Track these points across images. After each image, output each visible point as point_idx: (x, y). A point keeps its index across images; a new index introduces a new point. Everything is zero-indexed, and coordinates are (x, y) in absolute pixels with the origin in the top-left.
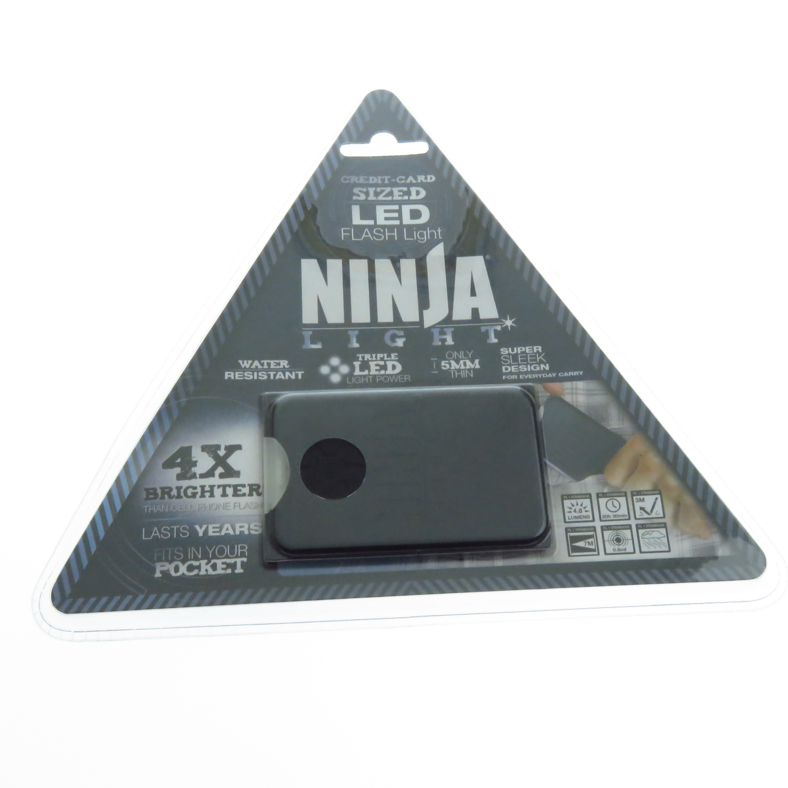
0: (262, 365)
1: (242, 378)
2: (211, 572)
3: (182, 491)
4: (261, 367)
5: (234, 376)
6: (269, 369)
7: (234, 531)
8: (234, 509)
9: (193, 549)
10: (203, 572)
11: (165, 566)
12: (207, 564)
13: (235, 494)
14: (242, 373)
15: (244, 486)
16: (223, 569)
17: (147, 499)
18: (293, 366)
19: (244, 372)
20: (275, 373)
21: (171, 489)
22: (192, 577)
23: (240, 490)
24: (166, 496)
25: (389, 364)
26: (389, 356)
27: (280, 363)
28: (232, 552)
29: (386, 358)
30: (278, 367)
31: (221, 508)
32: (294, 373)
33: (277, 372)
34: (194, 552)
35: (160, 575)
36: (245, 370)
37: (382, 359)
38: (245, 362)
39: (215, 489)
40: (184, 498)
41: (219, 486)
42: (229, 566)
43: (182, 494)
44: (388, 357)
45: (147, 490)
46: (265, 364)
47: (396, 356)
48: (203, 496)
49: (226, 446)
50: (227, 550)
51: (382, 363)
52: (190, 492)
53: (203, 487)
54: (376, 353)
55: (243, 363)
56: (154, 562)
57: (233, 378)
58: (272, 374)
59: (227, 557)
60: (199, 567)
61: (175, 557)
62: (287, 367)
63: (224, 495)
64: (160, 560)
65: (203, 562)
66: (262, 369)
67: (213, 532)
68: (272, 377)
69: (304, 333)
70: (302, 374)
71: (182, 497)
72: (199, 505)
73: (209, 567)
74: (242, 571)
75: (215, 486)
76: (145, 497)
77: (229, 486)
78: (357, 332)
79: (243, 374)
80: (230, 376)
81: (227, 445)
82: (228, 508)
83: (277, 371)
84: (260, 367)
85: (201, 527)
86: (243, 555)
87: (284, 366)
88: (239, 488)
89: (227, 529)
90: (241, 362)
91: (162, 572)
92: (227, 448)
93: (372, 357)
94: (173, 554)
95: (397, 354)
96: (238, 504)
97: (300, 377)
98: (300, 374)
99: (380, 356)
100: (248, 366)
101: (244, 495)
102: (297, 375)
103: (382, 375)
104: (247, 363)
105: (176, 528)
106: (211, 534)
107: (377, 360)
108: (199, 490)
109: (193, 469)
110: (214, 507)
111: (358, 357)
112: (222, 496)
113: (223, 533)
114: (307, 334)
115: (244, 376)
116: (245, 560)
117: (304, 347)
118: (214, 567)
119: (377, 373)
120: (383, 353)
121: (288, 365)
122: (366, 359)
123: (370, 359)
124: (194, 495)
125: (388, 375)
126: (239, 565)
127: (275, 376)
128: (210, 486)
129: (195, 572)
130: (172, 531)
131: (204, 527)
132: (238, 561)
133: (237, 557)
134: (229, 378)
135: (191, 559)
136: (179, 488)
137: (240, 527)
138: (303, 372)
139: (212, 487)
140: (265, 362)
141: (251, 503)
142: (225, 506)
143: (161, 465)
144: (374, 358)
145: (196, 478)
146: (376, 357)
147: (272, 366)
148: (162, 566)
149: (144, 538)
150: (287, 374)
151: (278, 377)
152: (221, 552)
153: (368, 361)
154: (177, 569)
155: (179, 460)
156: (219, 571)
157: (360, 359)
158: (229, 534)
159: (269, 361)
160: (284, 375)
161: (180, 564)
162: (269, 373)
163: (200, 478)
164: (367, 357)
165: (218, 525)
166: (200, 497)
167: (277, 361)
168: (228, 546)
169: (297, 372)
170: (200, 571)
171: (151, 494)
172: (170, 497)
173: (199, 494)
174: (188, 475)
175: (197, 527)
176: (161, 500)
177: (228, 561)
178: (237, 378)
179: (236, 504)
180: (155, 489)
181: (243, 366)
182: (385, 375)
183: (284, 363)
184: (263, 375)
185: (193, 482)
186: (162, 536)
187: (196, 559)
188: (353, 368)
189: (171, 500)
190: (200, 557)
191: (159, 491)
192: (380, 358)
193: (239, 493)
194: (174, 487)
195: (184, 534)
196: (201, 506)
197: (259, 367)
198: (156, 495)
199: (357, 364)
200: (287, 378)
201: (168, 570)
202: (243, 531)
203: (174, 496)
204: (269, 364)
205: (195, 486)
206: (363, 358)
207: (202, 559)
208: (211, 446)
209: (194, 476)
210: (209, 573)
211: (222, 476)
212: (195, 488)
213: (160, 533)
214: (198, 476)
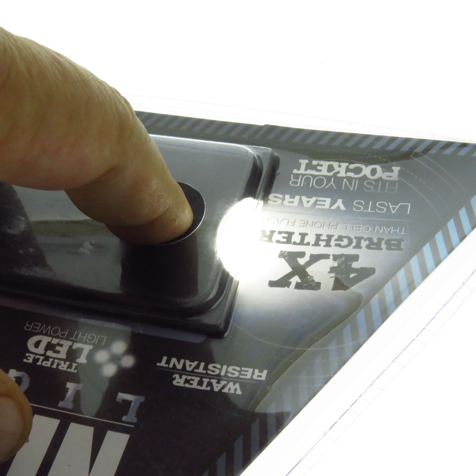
0: (210, 384)
1: (243, 369)
2: (335, 164)
3: (354, 244)
4: (212, 381)
5: (253, 373)
6: (201, 376)
7: (301, 199)
8: (295, 221)
9: (352, 189)
10: (344, 165)
11: (387, 176)
12: (338, 172)
13: (290, 234)
14: (241, 377)
15: (278, 242)
16: (321, 165)
17: (399, 241)
18: (169, 374)
19: (238, 378)
20: (196, 370)
21: (368, 247)
22: (357, 162)
23: (284, 237)
24: (375, 241)
25: (41, 350)
26: (36, 360)
27: (185, 383)
28: (308, 180)
29: (42, 358)
30: (189, 378)
31: (311, 223)
32: (171, 366)
33: (193, 371)
34: (351, 185)
35: (393, 168)
36: (235, 381)
37: (47, 358)
38: (232, 391)
39: (313, 242)
40: (353, 237)
41: (308, 244)
42: (314, 168)
43: (355, 241)
44: (38, 359)
45: (399, 248)
46: (205, 384)
47: (26, 358)
48: (330, 237)
49: (288, 287)
50: (313, 182)
51: (50, 353)
52: (345, 242)
53: (328, 245)
54: (50, 368)
55: (236, 390)
56: (399, 181)
57: (257, 371)
58: (201, 370)
59: (314, 176)
60: (348, 170)
61: (374, 183)
62: (177, 376)
63: (303, 235)
64: (392, 183)
65: (342, 174)
66: (210, 378)
67: (325, 201)
68: (202, 365)
69: (135, 420)
70: (160, 362)
71: (356, 238)
72: (336, 228)
73: (337, 169)
74: (301, 161)
75: (313, 245)
76: (403, 243)
77: (295, 243)
78: (61, 404)
79: (240, 374)
80: (260, 374)
81: (286, 288)
82: (303, 222)
83: (192, 373)
84: (214, 381)
85: (339, 207)
86: (297, 176)
87: (181, 377)
88: (285, 240)
89: (308, 202)
90: (239, 392)
91: (392, 171)
92: (288, 284)
93: (58, 365)
94: (376, 187)
95: (25, 360)
96: (289, 224)
97: (165, 359)
98: (163, 364)
99: (48, 364)
100: (231, 385)
101: (280, 233)
102: (168, 362)
103: (58, 337)
104: (229, 389)
105: (368, 210)
106: (328, 200)
107: (55, 358)
108: (333, 243)
109: (336, 264)
110: (318, 225)
111: (76, 368)
112: (307, 234)
113: (314, 199)
114: (130, 417)
115: (240, 372)
116: (295, 171)
117: (142, 399)
118: (330, 168)
119: (62, 342)
120: (41, 366)
121: (175, 379)
122: (68, 363)
123: (62, 362)
124: (340, 238)
125: (50, 336)
126: (303, 167)
127: (197, 367)
128: (320, 245)
129: (352, 166)
130: (374, 207)
131: (334, 207)
132: (302, 171)
133: (303, 175)
134: (261, 371)
135: (356, 179)
136: (358, 246)
137: (293, 202)
138: (158, 364)
139: (317, 244)
140: (204, 387)
141: (274, 223)
142: (305, 224)
143: (376, 273)
144: (56, 361)
145: (334, 256)
146: (53, 363)
147: (197, 379)
148: (391, 177)
149: (410, 205)
150: (179, 367)
151: (195, 364)
152: (320, 181)
153: (65, 361)
154: (374, 172)
155: (352, 276)
156: (325, 164)
157: (74, 365)
158: (307, 198)
159: (199, 388)
160: (184, 365)
161: (369, 176)
162: (205, 372)
163: (329, 255)
164: (63, 367)
165: (317, 207)
166: (333, 236)
167: (187, 385)
168: (310, 186)
169: (167, 366)
170: (347, 167)
171: (394, 245)
172: (370, 240)
173: (333, 239)
174: (343, 259)
175: (343, 208)
176: (382, 237)
177: (314, 172)
178: (251, 370)
179: (292, 224)
180: (388, 248)
181: (237, 385)
182: (53, 337)
183: (179, 381)
184: (214, 369)
185: (339, 251)
186: (386, 205)
187: (350, 179)
188: (90, 356)
189: (369, 236)
190: (345, 180)
191: (383, 246)
192: (48, 360)
193: (286, 235)
194: (364, 248)
195: (360, 203)
196: (335, 227)
197: (216, 381)
198: (388, 243)
199: (82, 360)
200: (182, 361)
201: (383, 172)
202: (291, 198)
203: (365, 240)
204: (200, 383)
205: (338, 248)
206: (70, 367)
207: (343, 178)
208: (307, 288)
209: (336, 257)
210: (337, 163)
211: (302, 255)
212: (336, 245)
213: (388, 208)
214: (331, 257)
